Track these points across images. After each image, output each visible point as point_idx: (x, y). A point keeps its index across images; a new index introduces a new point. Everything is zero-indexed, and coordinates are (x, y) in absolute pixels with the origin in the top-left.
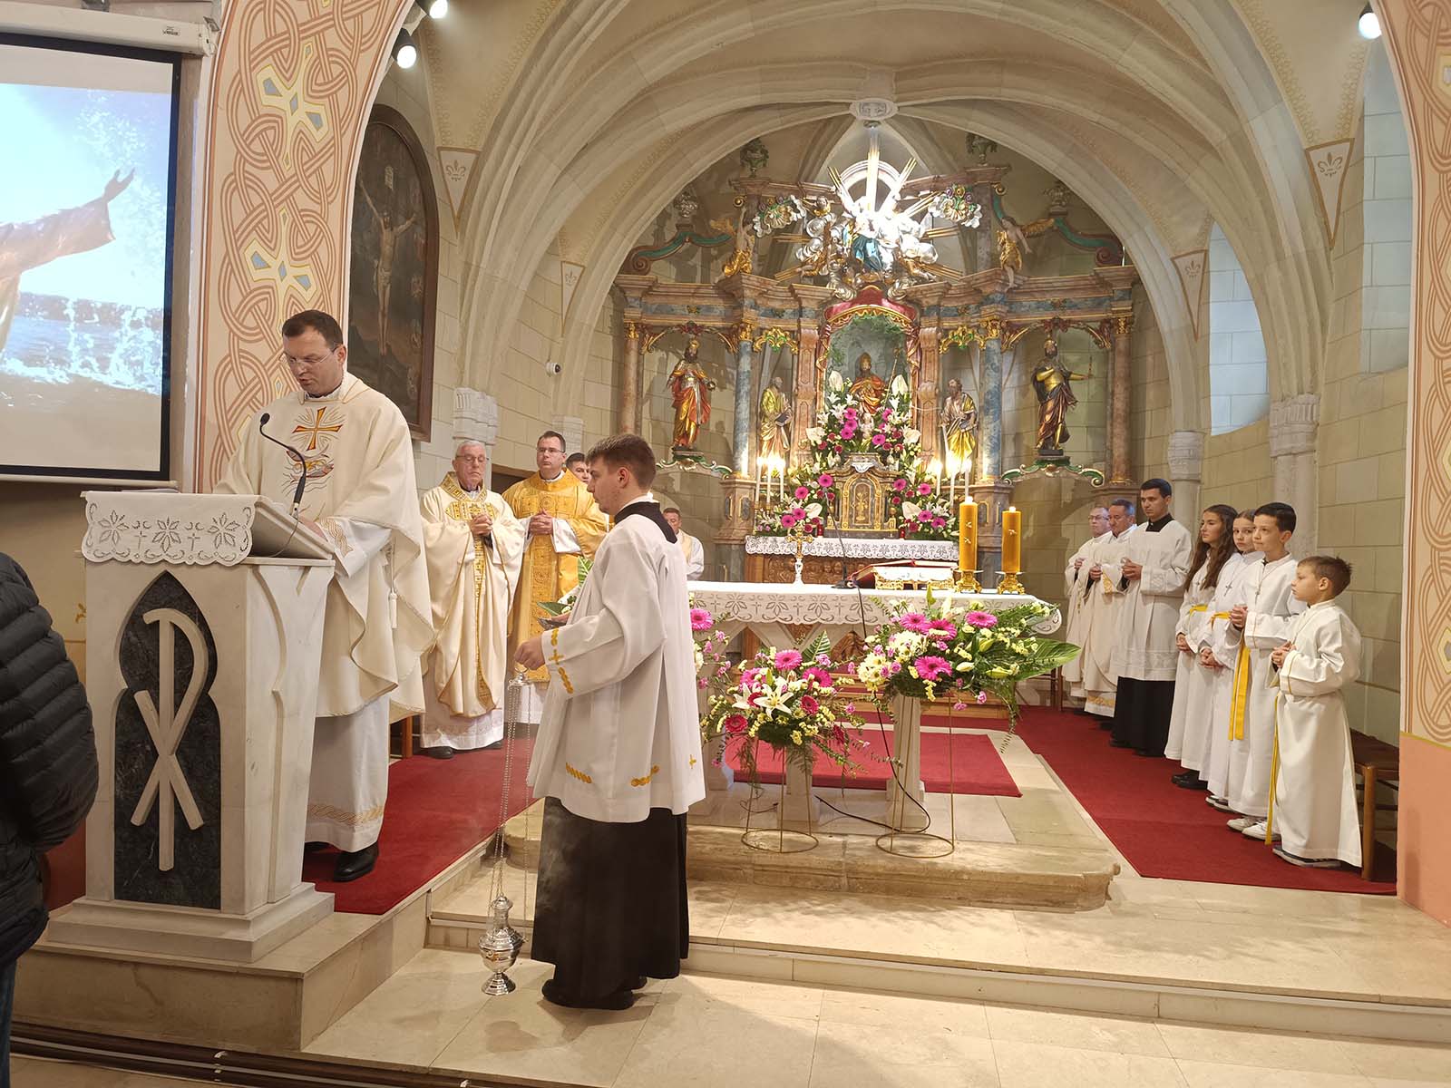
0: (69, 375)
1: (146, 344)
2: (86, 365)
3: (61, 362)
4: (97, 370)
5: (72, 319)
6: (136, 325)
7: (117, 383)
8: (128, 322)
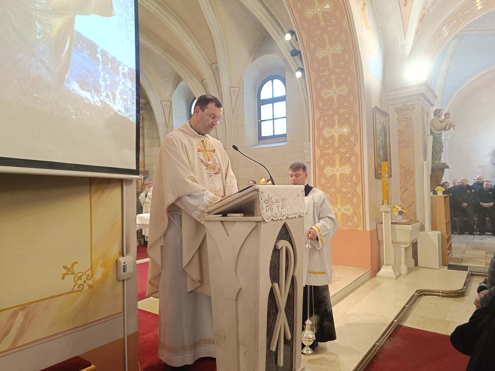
0: (101, 101)
1: (128, 89)
2: (107, 96)
3: (98, 91)
4: (112, 101)
5: (101, 62)
6: (124, 75)
7: (119, 111)
8: (121, 72)
